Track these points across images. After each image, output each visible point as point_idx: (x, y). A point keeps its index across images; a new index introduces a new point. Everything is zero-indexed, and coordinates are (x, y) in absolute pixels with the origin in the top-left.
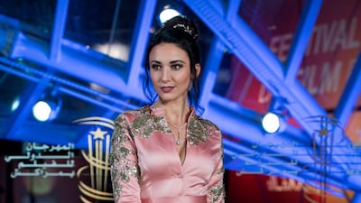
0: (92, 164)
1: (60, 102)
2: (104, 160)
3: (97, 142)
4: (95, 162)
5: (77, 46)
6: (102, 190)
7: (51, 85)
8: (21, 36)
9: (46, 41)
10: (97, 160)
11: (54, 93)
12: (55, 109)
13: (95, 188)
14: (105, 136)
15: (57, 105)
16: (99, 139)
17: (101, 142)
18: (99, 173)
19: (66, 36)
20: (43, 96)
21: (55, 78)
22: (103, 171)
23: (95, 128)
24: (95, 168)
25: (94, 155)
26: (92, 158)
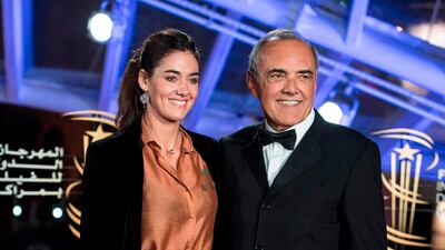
0: (395, 193)
1: (356, 105)
2: (411, 189)
3: (403, 164)
4: (398, 191)
5: (384, 27)
6: (407, 232)
7: (345, 80)
8: (308, 9)
9: (342, 19)
10: (401, 188)
11: (348, 91)
12: (349, 114)
13: (397, 228)
14: (415, 155)
15: (351, 107)
16: (406, 159)
17: (409, 164)
18: (403, 208)
19: (371, 13)
20: (332, 94)
21: (351, 70)
22: (410, 204)
23: (401, 143)
24: (398, 199)
25: (398, 182)
26: (395, 186)
